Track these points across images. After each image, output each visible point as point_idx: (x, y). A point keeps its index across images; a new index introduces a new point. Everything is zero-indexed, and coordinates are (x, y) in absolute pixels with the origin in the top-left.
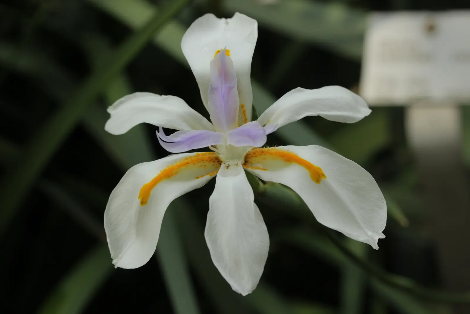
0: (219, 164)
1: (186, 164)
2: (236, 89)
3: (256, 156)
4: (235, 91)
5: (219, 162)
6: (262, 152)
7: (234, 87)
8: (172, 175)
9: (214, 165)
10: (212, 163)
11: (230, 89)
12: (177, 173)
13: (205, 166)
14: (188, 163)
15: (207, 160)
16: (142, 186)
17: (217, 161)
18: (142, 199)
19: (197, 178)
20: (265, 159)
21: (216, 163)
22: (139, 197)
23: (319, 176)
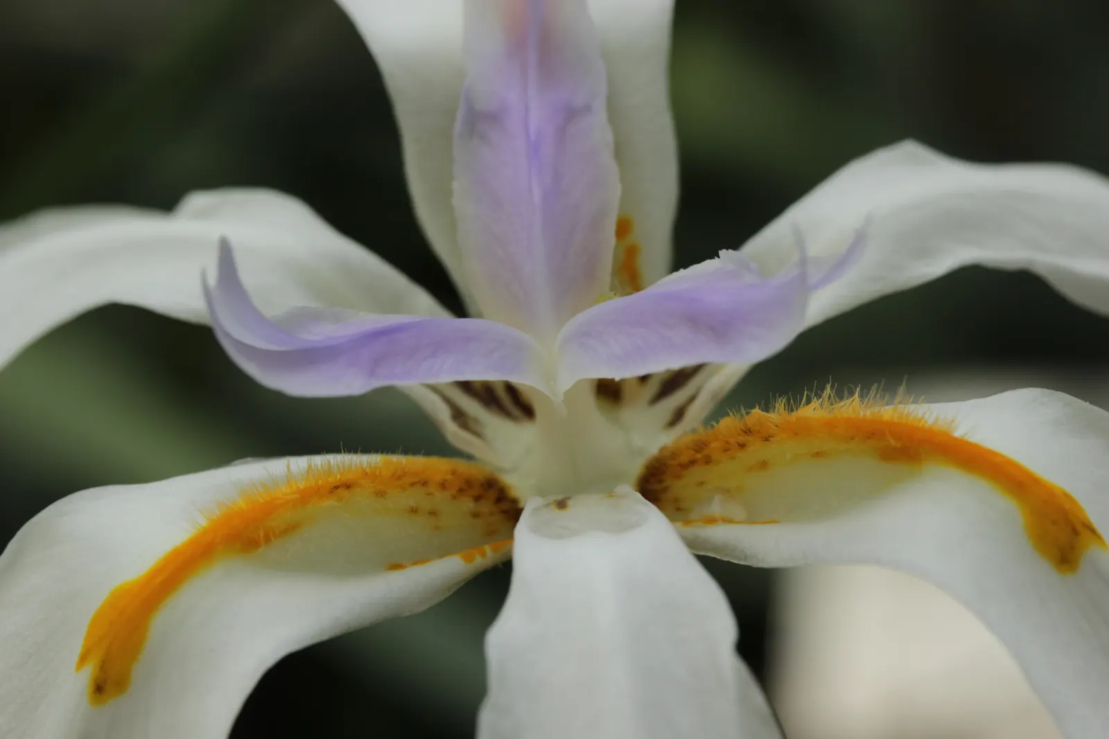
0: (504, 512)
1: (337, 487)
2: (600, 116)
3: (708, 461)
4: (597, 129)
5: (505, 506)
6: (748, 431)
7: (588, 109)
8: (268, 539)
9: (476, 515)
10: (467, 504)
11: (570, 115)
12: (290, 529)
13: (433, 513)
14: (348, 486)
15: (443, 486)
16: (97, 598)
17: (492, 494)
18: (104, 667)
19: (397, 566)
20: (764, 465)
21: (486, 507)
22: (83, 659)
23: (1075, 532)
